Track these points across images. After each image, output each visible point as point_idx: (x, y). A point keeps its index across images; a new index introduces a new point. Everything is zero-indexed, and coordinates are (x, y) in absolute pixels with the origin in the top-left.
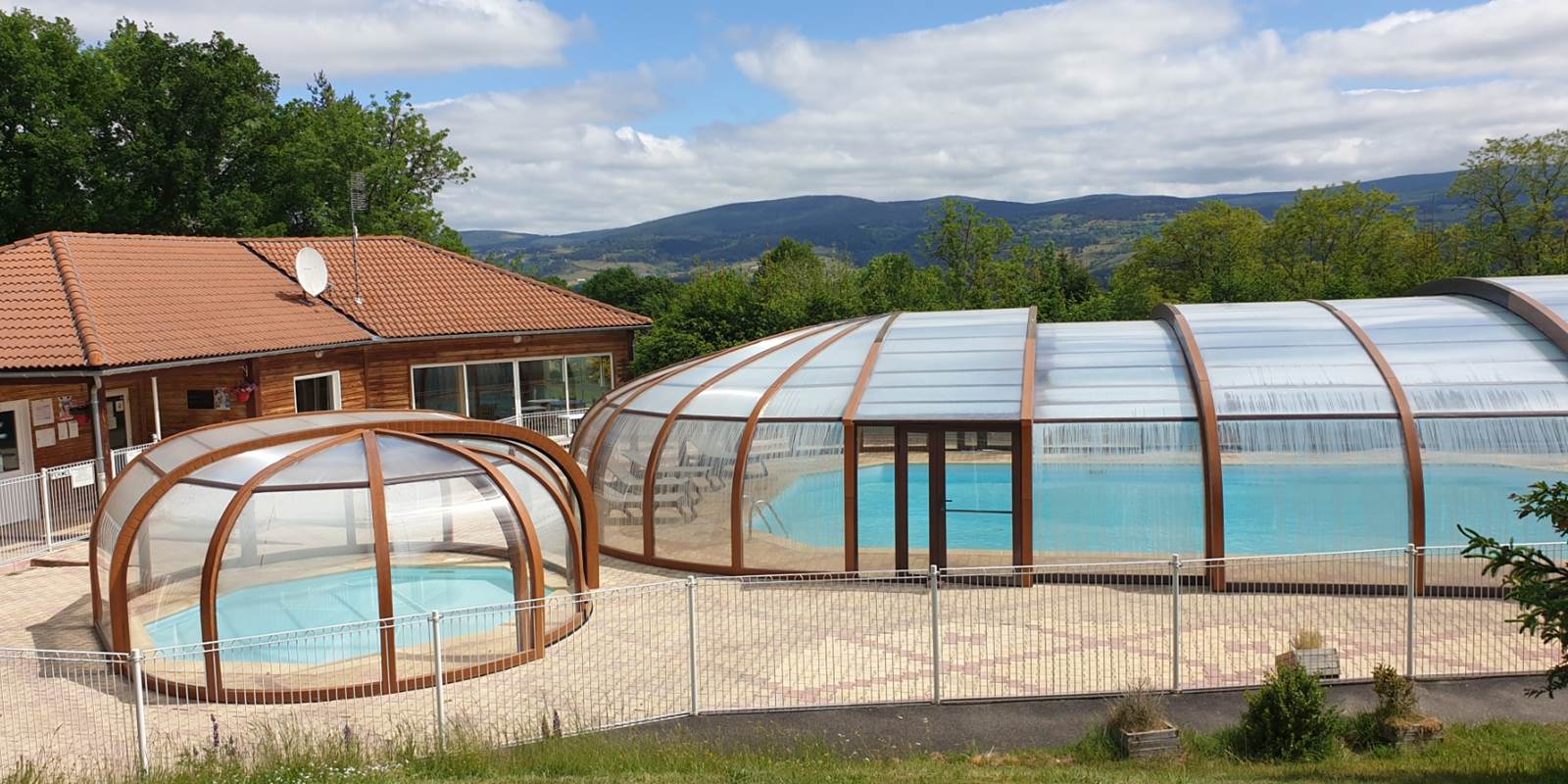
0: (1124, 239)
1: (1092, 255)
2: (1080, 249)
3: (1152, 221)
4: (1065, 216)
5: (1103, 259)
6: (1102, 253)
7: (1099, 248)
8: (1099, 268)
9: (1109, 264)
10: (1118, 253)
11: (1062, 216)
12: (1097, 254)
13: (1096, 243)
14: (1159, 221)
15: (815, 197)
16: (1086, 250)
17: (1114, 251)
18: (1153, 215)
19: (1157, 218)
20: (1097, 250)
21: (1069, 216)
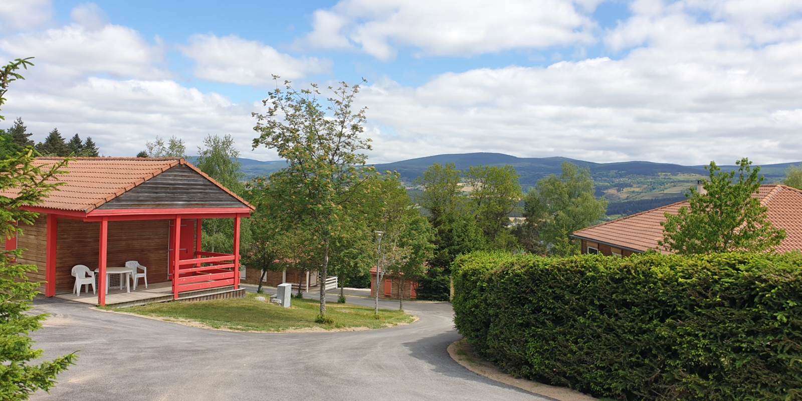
0: (647, 185)
1: (628, 192)
2: (622, 189)
3: (664, 177)
4: (616, 171)
5: (634, 195)
6: (633, 192)
7: (632, 189)
8: (631, 200)
9: (636, 198)
10: (642, 193)
11: (615, 171)
12: (631, 192)
13: (631, 186)
14: (667, 177)
15: (485, 153)
16: (625, 190)
17: (640, 191)
18: (664, 173)
19: (666, 175)
20: (631, 190)
21: (619, 171)
